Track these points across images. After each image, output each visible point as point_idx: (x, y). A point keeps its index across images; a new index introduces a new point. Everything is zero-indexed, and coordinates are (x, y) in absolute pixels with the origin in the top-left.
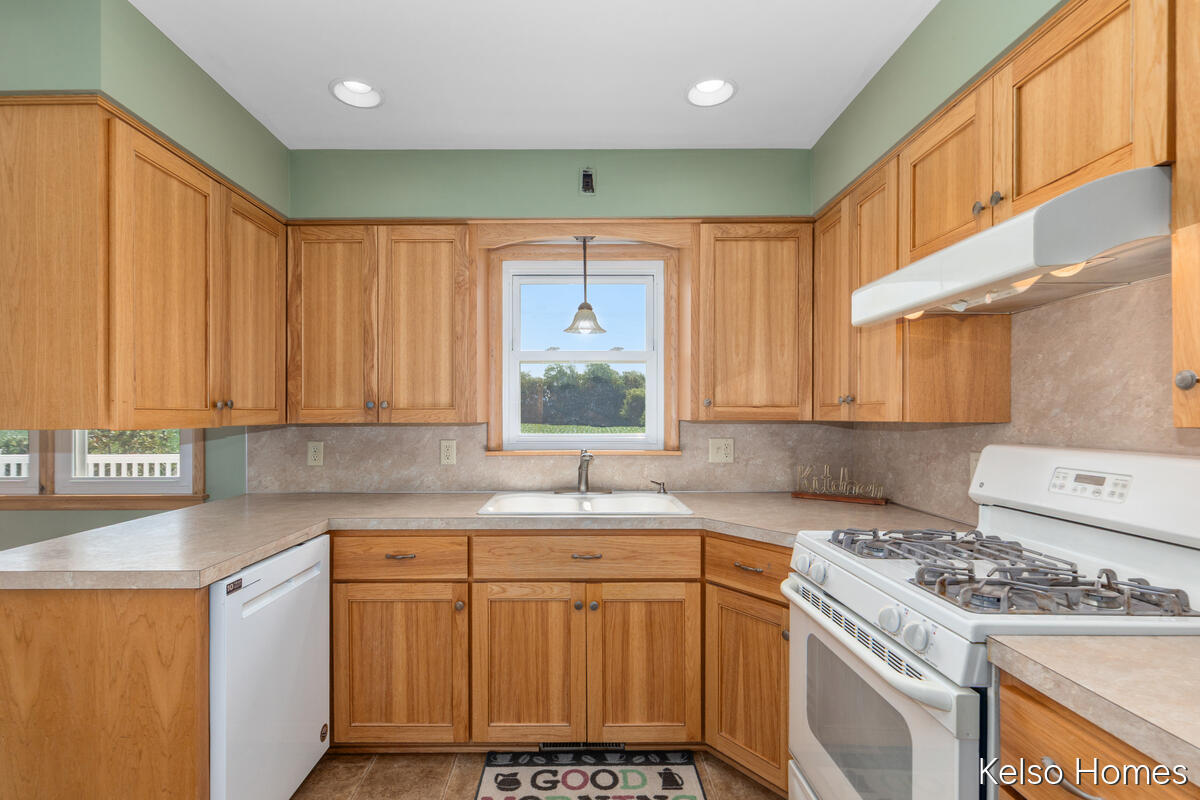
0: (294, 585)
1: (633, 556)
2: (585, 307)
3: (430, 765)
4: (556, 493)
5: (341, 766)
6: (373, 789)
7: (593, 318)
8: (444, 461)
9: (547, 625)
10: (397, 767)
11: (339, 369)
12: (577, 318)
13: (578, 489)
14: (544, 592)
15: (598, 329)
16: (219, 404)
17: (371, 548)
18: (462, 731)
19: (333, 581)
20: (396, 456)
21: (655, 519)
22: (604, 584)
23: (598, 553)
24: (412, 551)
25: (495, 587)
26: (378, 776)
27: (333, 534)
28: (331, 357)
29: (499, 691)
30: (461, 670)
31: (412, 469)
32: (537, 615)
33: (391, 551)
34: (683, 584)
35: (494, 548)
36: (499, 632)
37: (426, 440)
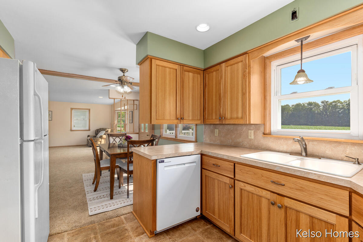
0: (186, 165)
1: (301, 190)
2: (302, 71)
3: (223, 236)
4: (290, 154)
5: (203, 222)
6: (205, 233)
7: (306, 76)
8: (249, 137)
9: (261, 206)
10: (215, 231)
11: (214, 108)
12: (297, 77)
13: (300, 154)
14: (259, 192)
15: (309, 81)
16: (179, 119)
17: (210, 161)
18: (232, 230)
19: (202, 168)
20: (236, 135)
21: (315, 174)
22: (285, 198)
23: (283, 183)
24: (219, 164)
25: (242, 184)
26: (209, 230)
27: (202, 155)
28: (212, 105)
29: (244, 224)
30: (232, 209)
31: (240, 139)
32: (257, 201)
33: (214, 163)
34: (335, 215)
35: (242, 170)
36: (244, 201)
37: (244, 130)
